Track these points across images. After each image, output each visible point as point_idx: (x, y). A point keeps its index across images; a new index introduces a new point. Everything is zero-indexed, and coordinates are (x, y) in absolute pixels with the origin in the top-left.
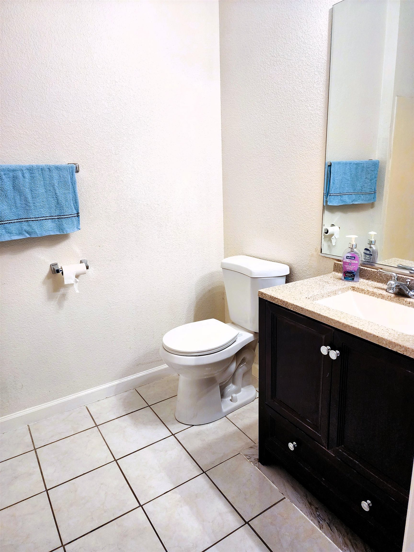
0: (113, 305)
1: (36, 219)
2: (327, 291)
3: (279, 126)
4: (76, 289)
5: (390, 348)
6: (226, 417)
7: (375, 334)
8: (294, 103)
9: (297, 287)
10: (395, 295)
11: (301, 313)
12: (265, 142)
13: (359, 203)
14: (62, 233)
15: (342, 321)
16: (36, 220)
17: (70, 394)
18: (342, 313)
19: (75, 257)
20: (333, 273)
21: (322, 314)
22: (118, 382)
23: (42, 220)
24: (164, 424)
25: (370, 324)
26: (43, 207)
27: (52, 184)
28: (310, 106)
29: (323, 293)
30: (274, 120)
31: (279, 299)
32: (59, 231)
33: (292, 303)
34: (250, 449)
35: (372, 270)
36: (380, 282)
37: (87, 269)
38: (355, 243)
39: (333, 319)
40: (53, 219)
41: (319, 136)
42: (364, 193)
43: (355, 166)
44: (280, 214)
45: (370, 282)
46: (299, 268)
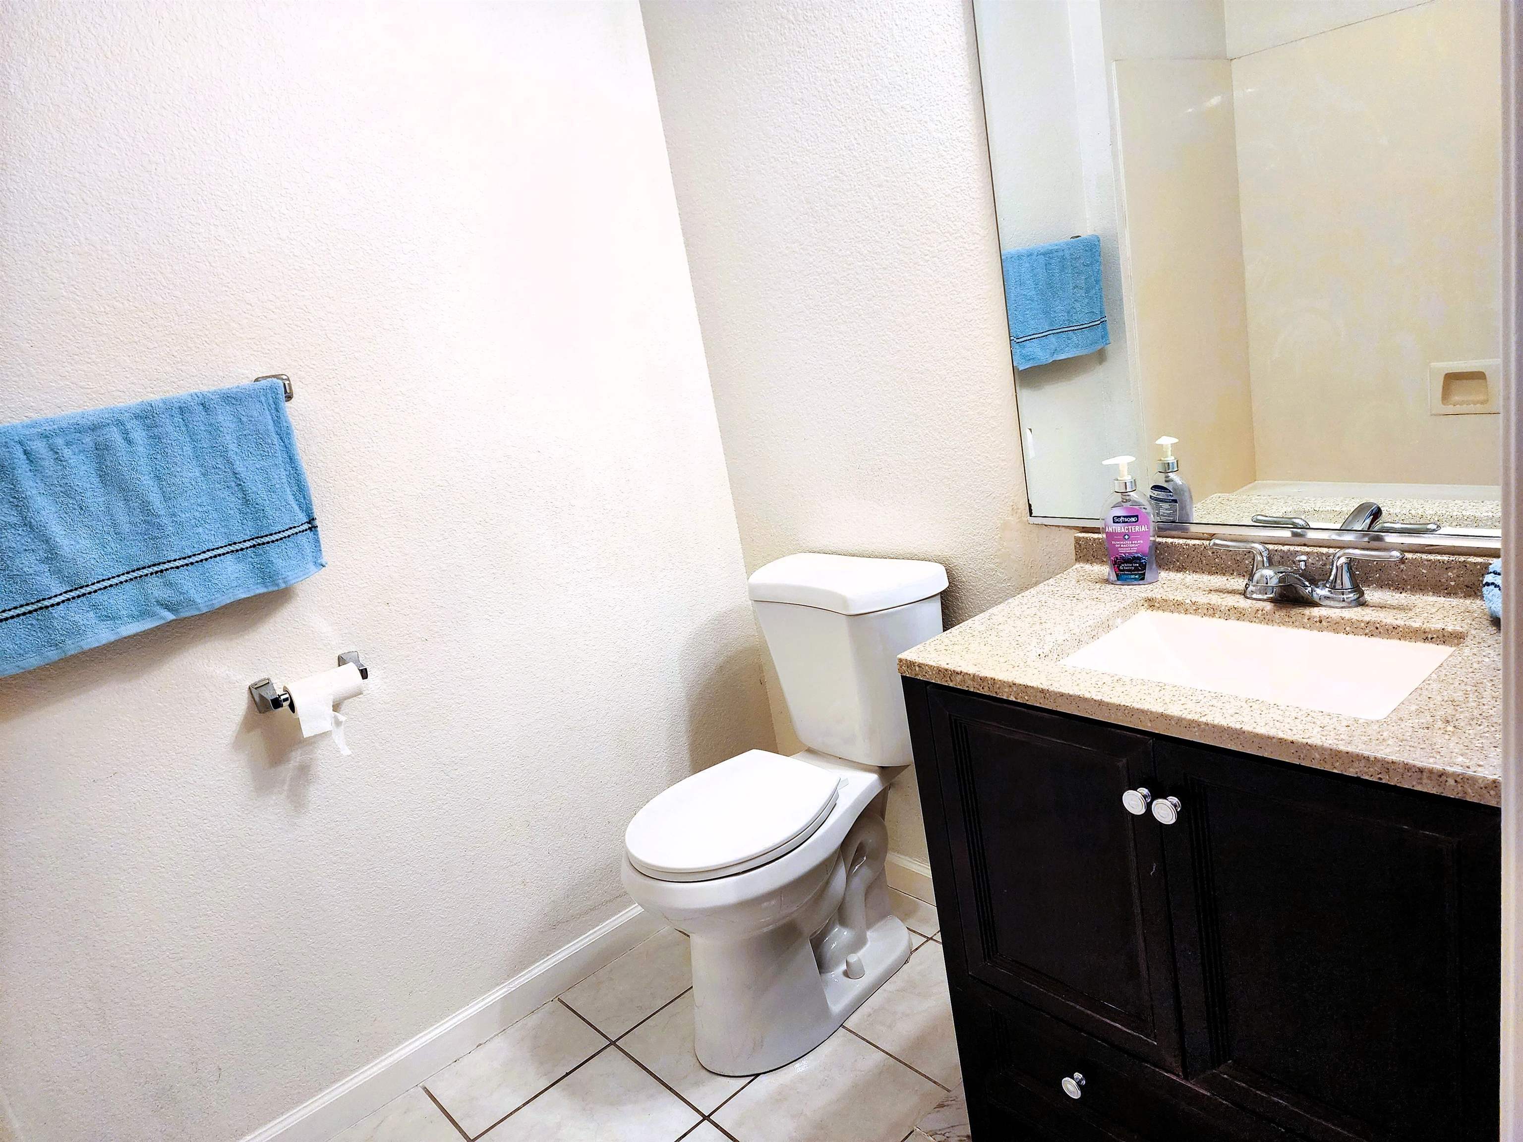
0: (456, 767)
1: (189, 562)
2: (1088, 624)
3: (850, 185)
4: (340, 746)
5: (1335, 771)
6: (844, 1027)
7: (1281, 735)
8: (882, 118)
9: (1000, 627)
10: (1273, 604)
11: (1043, 705)
12: (816, 233)
13: (1070, 356)
14: (271, 589)
15: (1174, 710)
16: (187, 565)
17: (368, 1062)
18: (1162, 687)
19: (321, 649)
20: (1078, 566)
21: (1106, 699)
22: (505, 990)
23: (206, 560)
24: (670, 1089)
25: (1255, 706)
26: (203, 522)
27: (221, 447)
28: (932, 120)
29: (1077, 634)
30: (831, 169)
31: (967, 673)
32: (264, 584)
33: (1010, 680)
34: (938, 1111)
35: (1189, 542)
36: (1217, 573)
37: (363, 679)
38: (1130, 477)
39: (1146, 709)
40: (237, 551)
41: (972, 199)
42: (1078, 327)
43: (1042, 259)
44: (893, 424)
45: (1190, 578)
46: (971, 566)
